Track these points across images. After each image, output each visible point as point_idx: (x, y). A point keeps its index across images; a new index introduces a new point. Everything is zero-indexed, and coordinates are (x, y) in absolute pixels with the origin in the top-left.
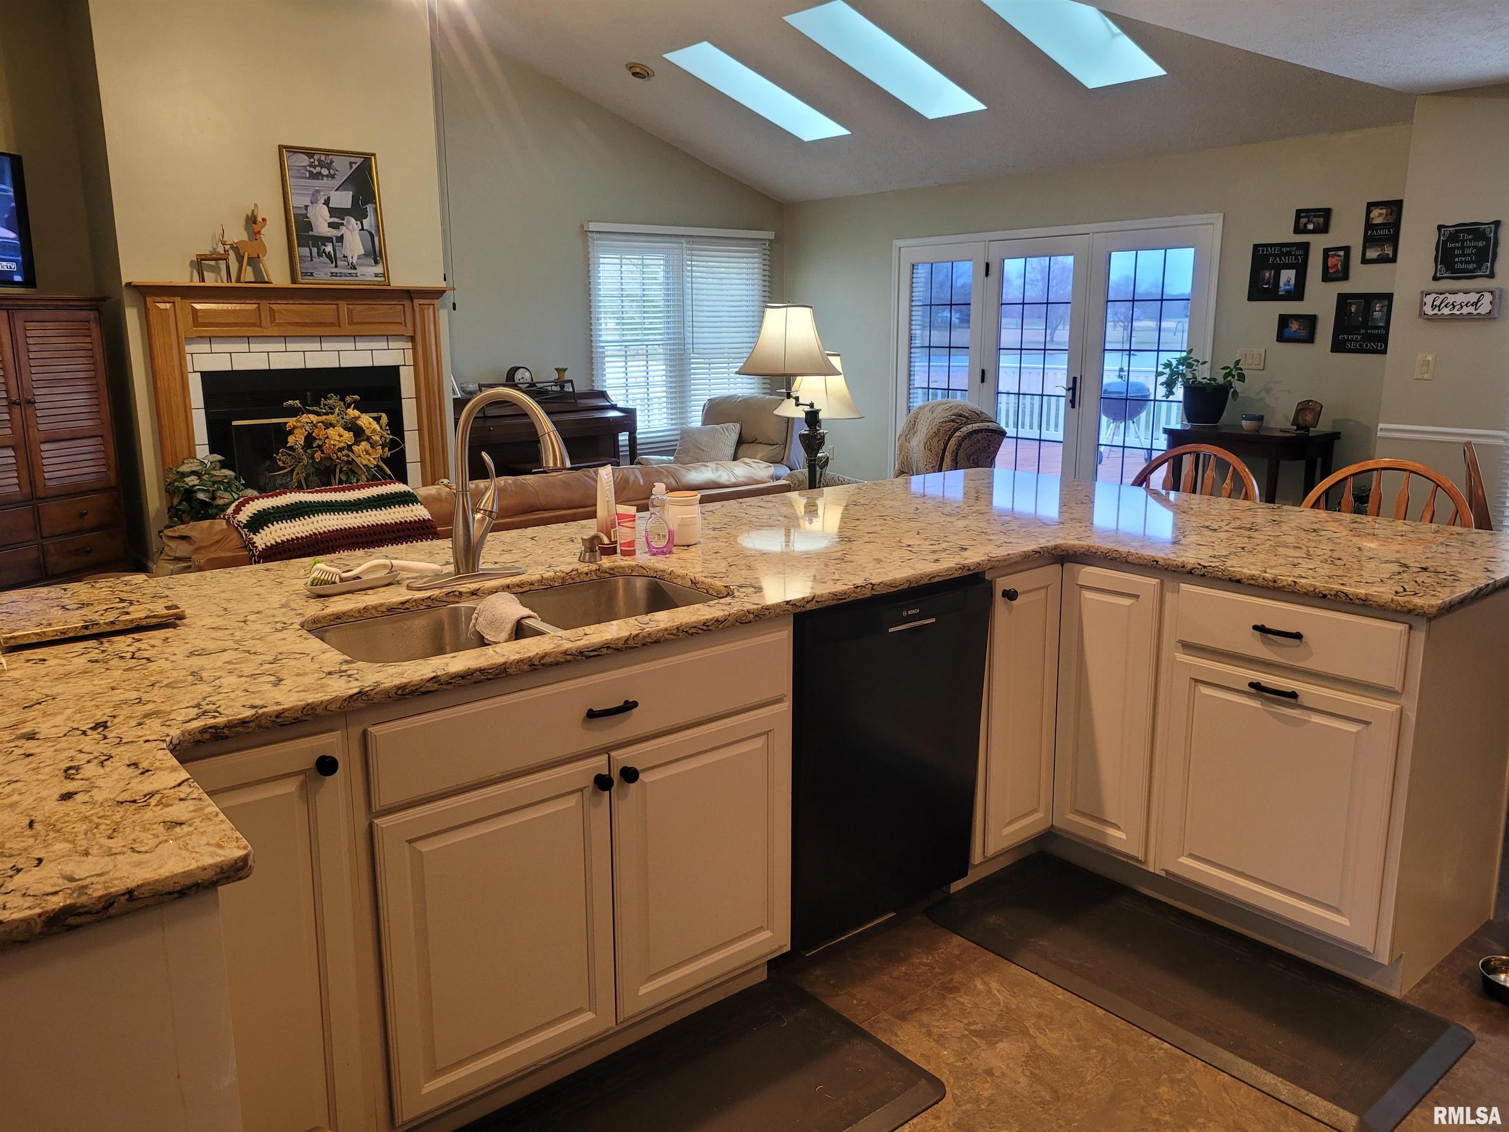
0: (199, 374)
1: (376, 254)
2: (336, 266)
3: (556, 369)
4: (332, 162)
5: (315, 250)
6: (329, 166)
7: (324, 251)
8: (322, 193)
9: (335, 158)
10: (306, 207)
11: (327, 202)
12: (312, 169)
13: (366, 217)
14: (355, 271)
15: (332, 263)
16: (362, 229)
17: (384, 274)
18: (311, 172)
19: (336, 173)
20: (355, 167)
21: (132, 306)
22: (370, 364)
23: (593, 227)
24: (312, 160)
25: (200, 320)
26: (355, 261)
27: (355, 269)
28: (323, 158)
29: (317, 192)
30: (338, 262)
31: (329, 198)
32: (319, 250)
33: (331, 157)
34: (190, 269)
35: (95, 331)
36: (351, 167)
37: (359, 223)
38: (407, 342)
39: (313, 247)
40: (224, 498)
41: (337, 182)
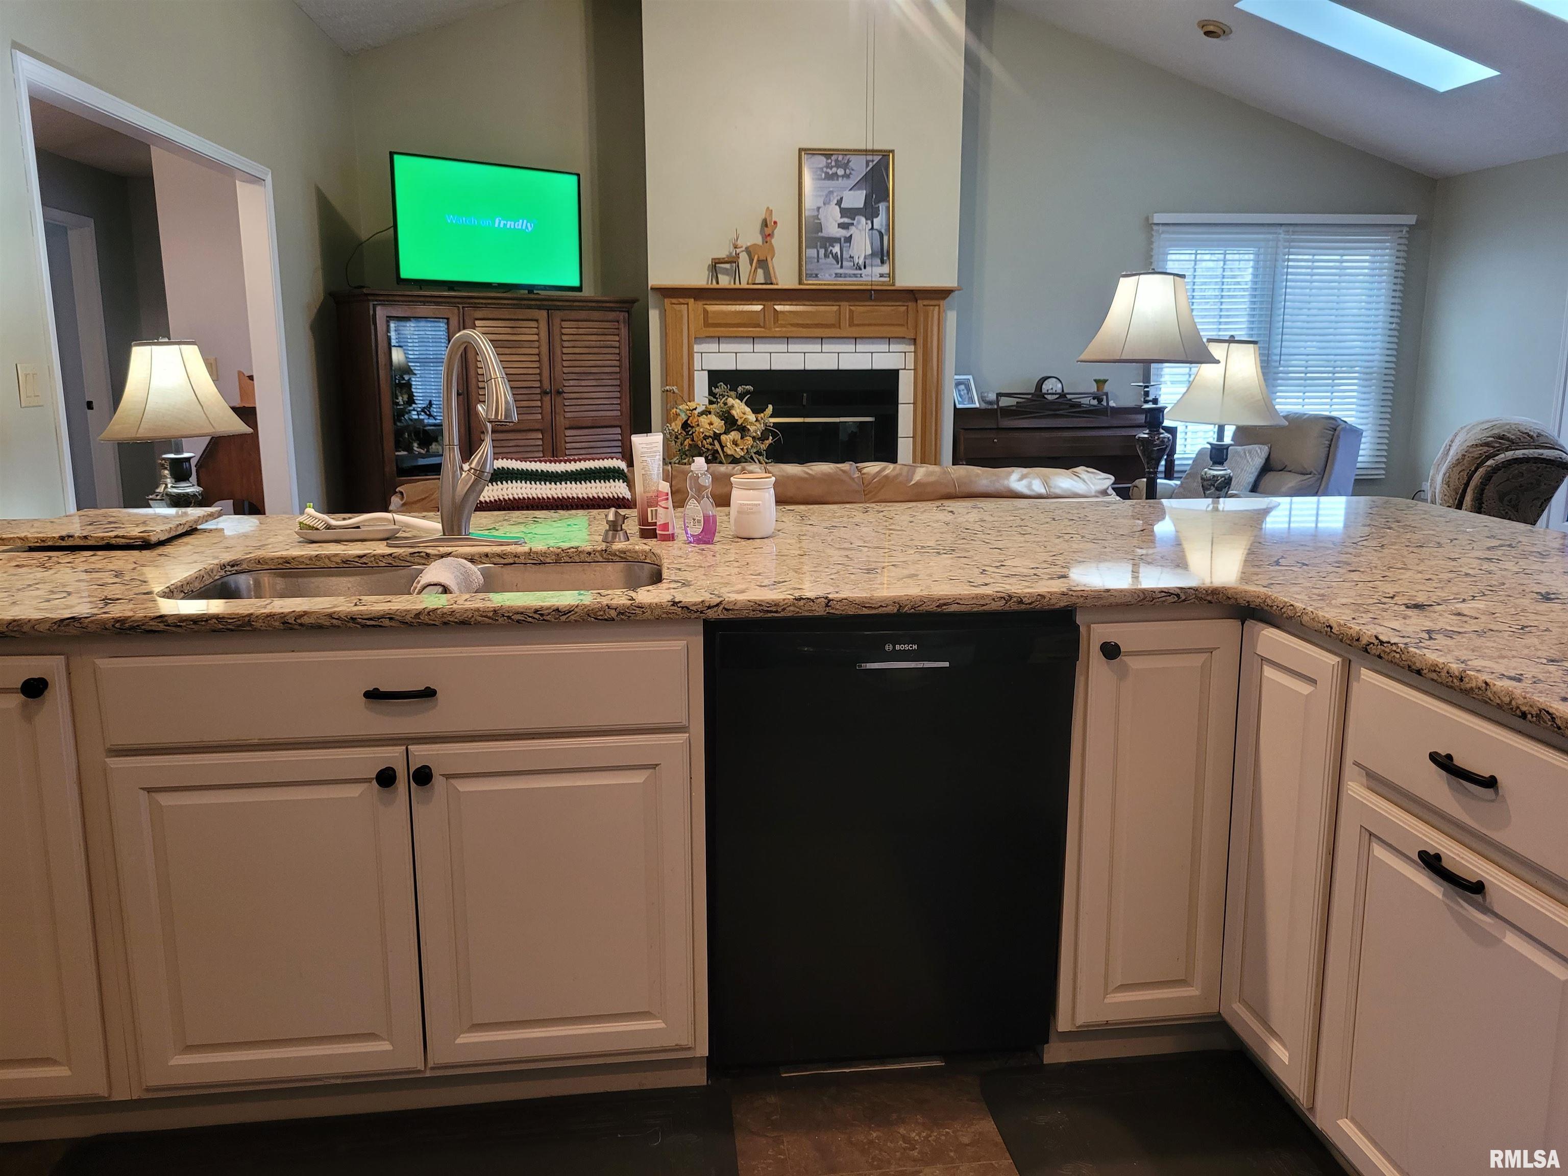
0: (706, 372)
1: (883, 254)
2: (842, 267)
3: (1095, 381)
4: (849, 161)
5: (822, 252)
6: (846, 166)
7: (831, 252)
8: (835, 194)
9: (853, 158)
10: (819, 208)
11: (839, 203)
12: (829, 170)
13: (877, 217)
14: (859, 272)
15: (838, 263)
16: (872, 228)
17: (889, 274)
18: (827, 173)
19: (852, 172)
20: (871, 165)
21: (655, 308)
22: (869, 367)
23: (1158, 218)
24: (829, 161)
25: (710, 321)
26: (861, 261)
27: (860, 269)
28: (840, 158)
29: (831, 192)
30: (844, 263)
31: (842, 198)
32: (826, 251)
33: (848, 157)
34: (707, 273)
35: (624, 331)
36: (867, 165)
37: (869, 222)
38: (910, 344)
39: (821, 247)
41: (852, 182)
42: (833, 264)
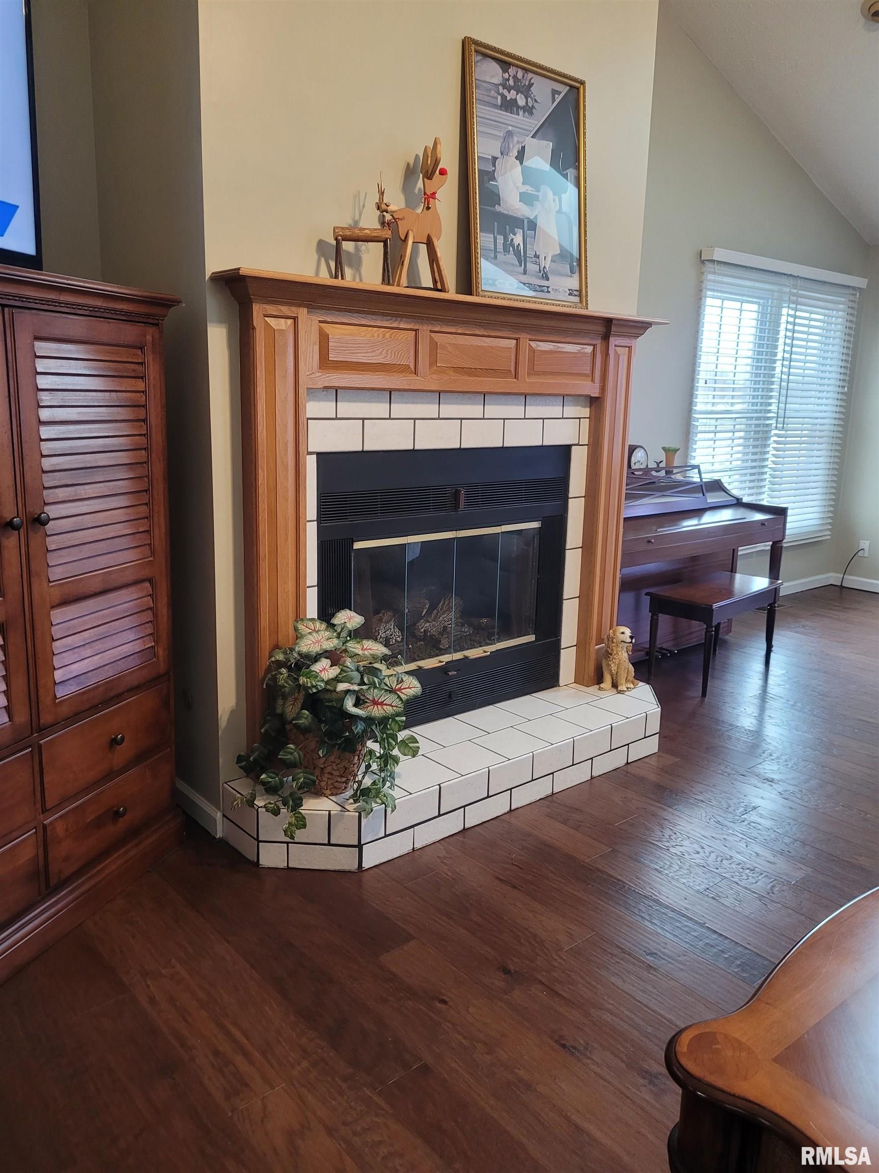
0: (315, 456)
1: (571, 257)
2: (525, 273)
3: (664, 448)
4: (531, 85)
5: (500, 240)
6: (526, 91)
7: (512, 244)
8: (516, 139)
9: (536, 80)
10: (495, 159)
11: (521, 156)
12: (505, 92)
14: (545, 283)
15: (521, 266)
16: (559, 211)
17: (580, 291)
18: (504, 97)
19: (536, 105)
20: (558, 98)
21: (220, 321)
22: (538, 442)
23: (719, 254)
24: (506, 75)
25: (332, 357)
26: (548, 264)
27: (548, 279)
28: (520, 74)
29: (509, 134)
30: (528, 264)
31: (523, 148)
32: (506, 239)
33: (530, 75)
34: (316, 256)
35: (153, 370)
36: (554, 100)
37: (557, 198)
38: (585, 407)
39: (499, 233)
40: (382, 704)
41: (535, 122)
42: (516, 265)
